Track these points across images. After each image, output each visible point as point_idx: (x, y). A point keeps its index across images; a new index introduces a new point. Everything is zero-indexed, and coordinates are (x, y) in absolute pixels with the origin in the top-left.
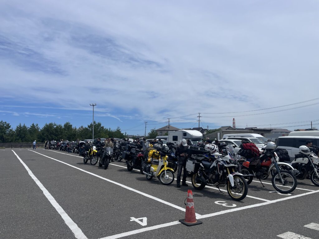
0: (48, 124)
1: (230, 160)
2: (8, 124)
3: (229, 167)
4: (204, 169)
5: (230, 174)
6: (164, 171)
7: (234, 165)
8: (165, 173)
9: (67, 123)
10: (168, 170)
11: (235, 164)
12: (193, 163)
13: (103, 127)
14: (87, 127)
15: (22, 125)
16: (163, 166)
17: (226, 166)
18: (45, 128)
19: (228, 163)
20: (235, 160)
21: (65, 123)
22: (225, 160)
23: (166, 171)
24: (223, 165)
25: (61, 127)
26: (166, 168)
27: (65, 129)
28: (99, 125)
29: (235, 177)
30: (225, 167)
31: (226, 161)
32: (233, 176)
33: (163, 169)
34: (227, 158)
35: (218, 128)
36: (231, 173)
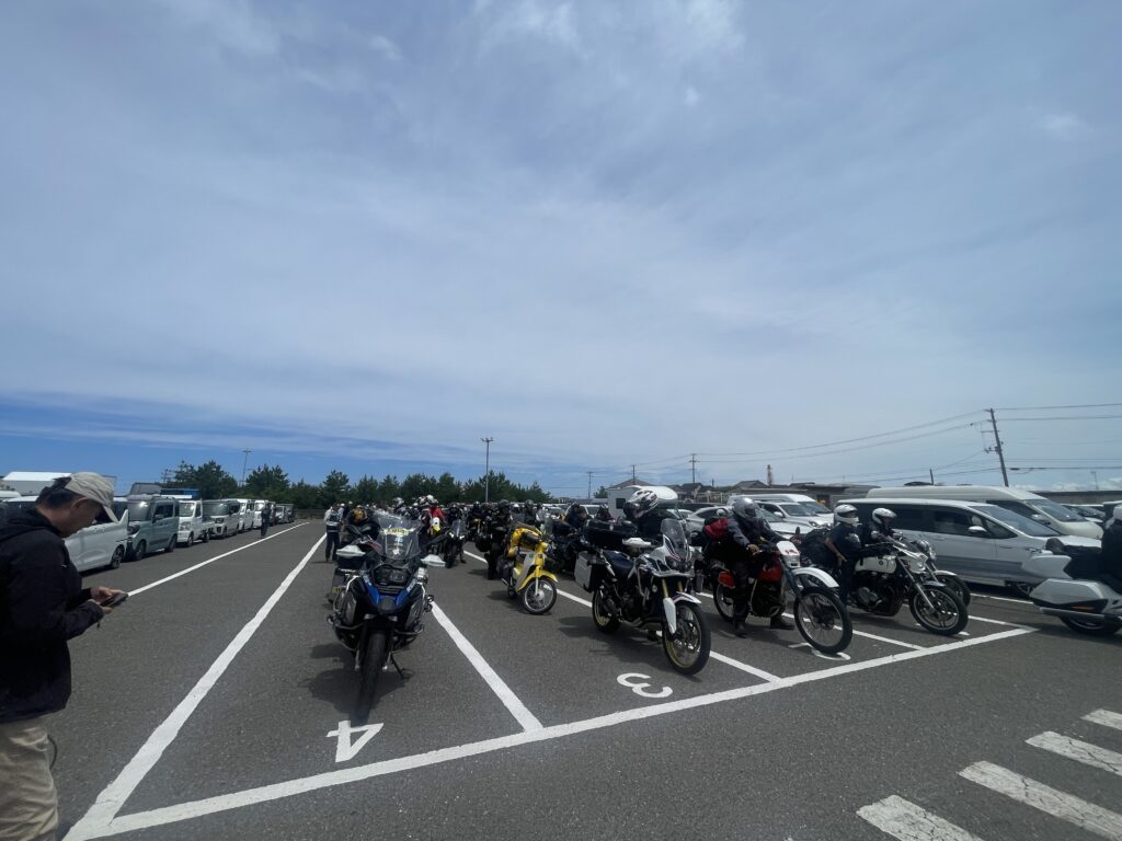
0: (412, 476)
1: (668, 559)
2: (345, 477)
3: (666, 578)
4: (615, 580)
5: (670, 596)
6: (533, 580)
7: (678, 573)
8: (534, 586)
9: (446, 475)
10: (544, 578)
11: (683, 570)
12: (589, 564)
13: (508, 482)
14: (478, 481)
15: (369, 478)
16: (533, 568)
17: (657, 573)
18: (406, 483)
19: (664, 568)
20: (683, 560)
21: (442, 473)
22: (656, 559)
23: (540, 579)
24: (649, 573)
25: (435, 481)
26: (538, 573)
27: (440, 485)
28: (502, 477)
29: (681, 605)
30: (656, 577)
31: (659, 561)
32: (676, 604)
33: (532, 576)
34: (661, 554)
35: (733, 484)
36: (673, 595)
